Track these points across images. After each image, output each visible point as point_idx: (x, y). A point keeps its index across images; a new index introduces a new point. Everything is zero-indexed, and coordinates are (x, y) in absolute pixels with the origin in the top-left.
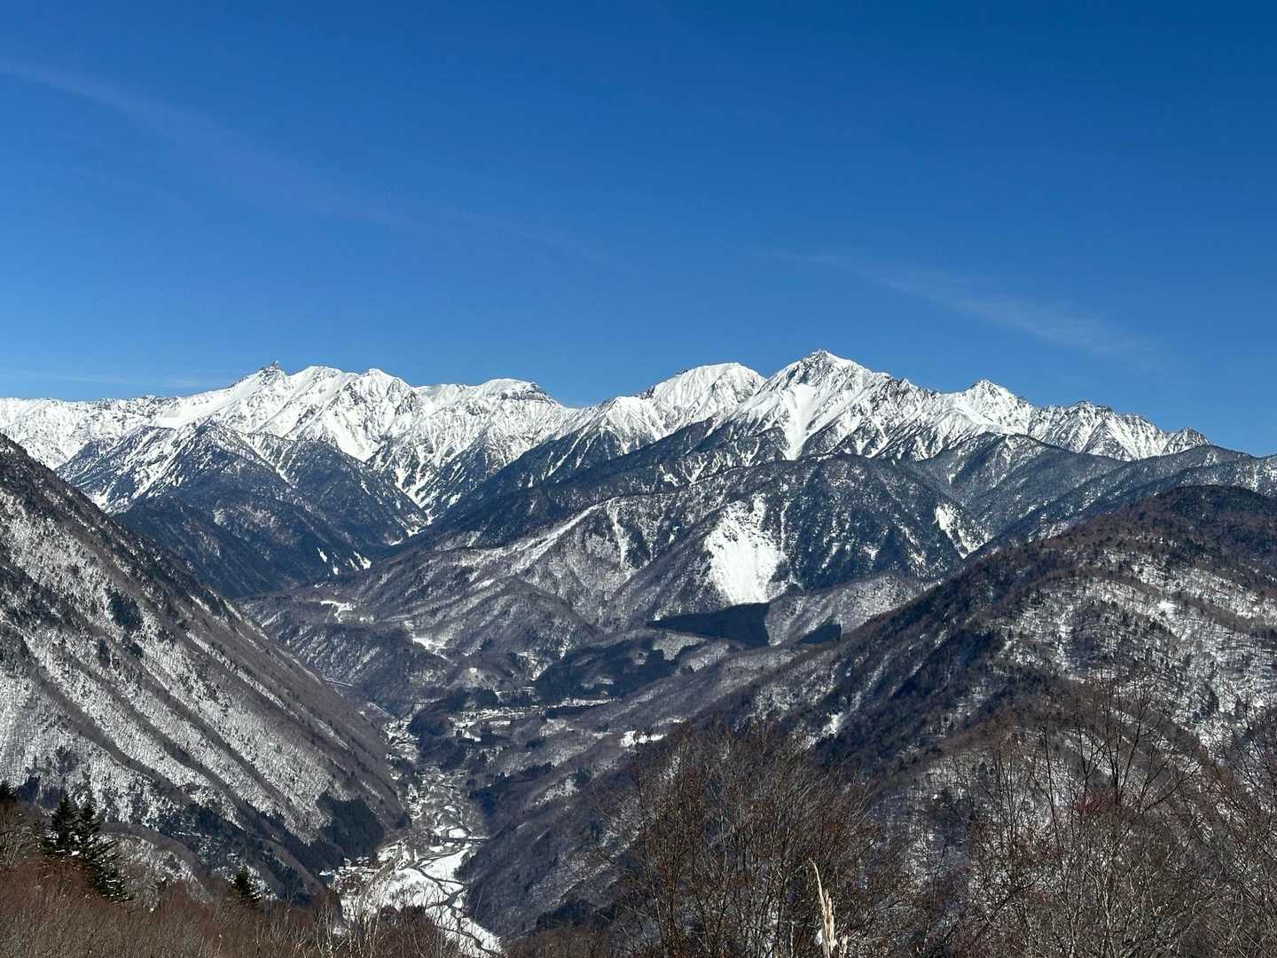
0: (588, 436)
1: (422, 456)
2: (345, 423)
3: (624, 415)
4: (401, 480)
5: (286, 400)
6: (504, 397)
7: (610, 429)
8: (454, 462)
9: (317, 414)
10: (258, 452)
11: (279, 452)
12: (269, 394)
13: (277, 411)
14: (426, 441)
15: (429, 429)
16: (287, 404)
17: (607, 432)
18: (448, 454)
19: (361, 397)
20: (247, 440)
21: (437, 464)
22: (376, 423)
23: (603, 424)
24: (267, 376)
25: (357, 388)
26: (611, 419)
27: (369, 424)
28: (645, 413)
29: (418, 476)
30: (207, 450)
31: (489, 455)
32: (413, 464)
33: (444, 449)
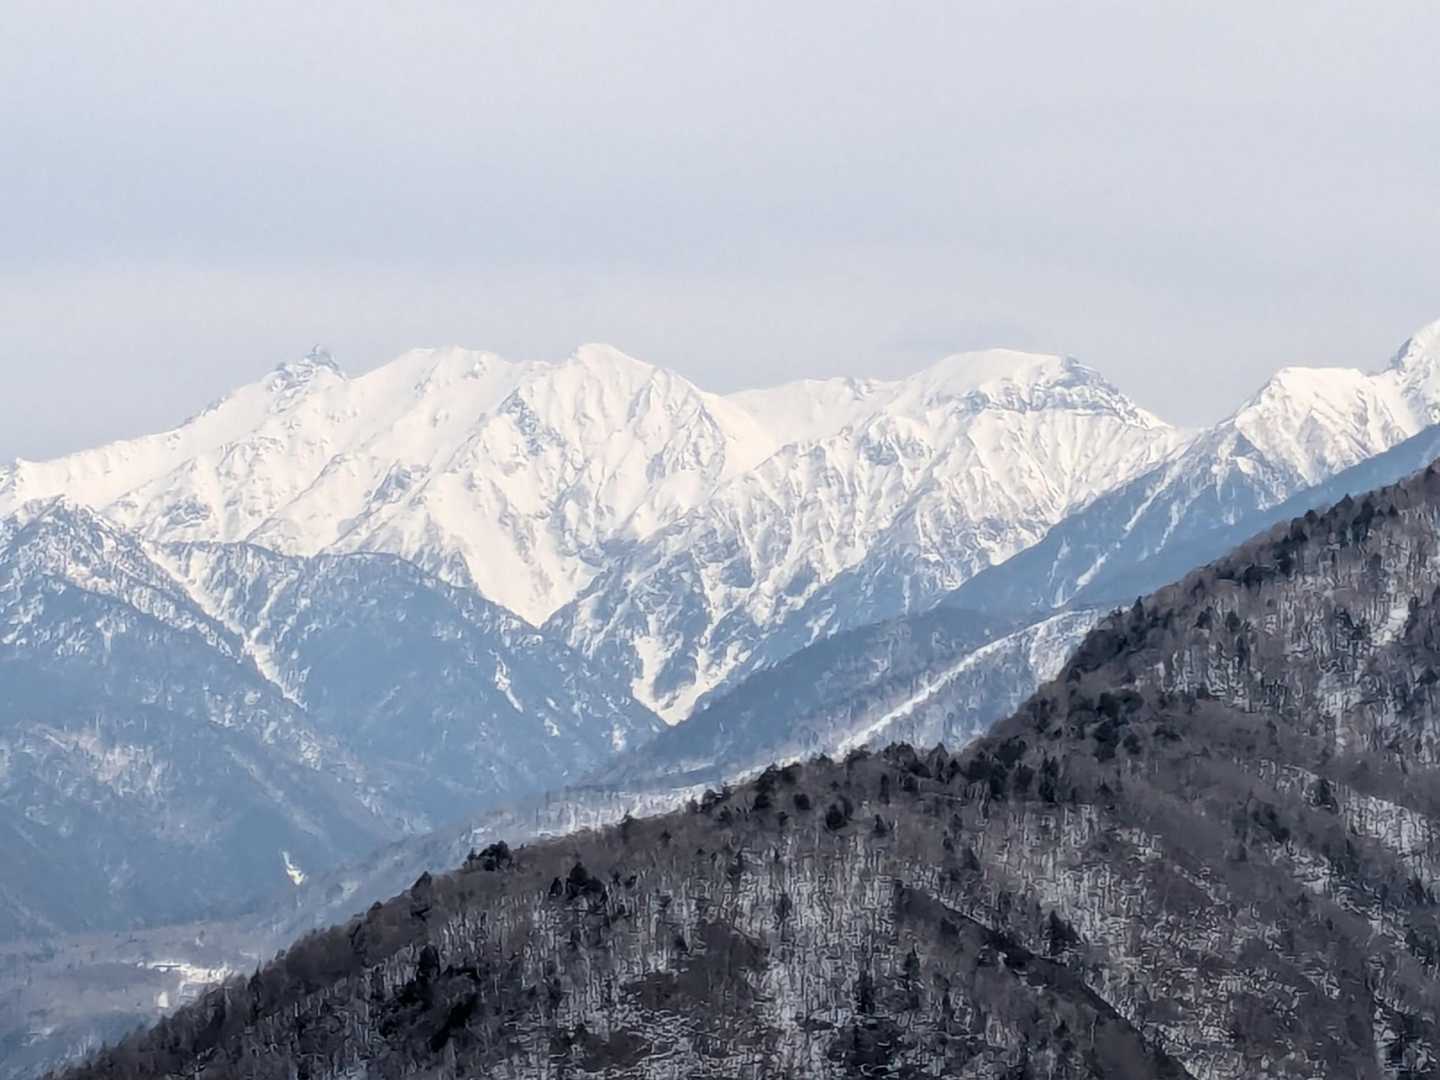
0: (1179, 489)
1: (715, 594)
2: (497, 507)
3: (1297, 423)
4: (652, 667)
5: (330, 451)
6: (976, 403)
7: (1245, 465)
8: (814, 606)
9: (415, 487)
10: (196, 594)
11: (260, 589)
12: (281, 436)
13: (303, 483)
14: (731, 547)
15: (741, 515)
16: (333, 461)
17: (1235, 475)
18: (797, 585)
19: (549, 431)
20: (169, 565)
21: (762, 613)
22: (592, 505)
23: (1224, 450)
24: (289, 386)
25: (535, 404)
26: (1251, 434)
27: (571, 509)
28: (1370, 414)
29: (702, 657)
30: (28, 590)
31: (915, 583)
32: (689, 620)
33: (783, 571)
